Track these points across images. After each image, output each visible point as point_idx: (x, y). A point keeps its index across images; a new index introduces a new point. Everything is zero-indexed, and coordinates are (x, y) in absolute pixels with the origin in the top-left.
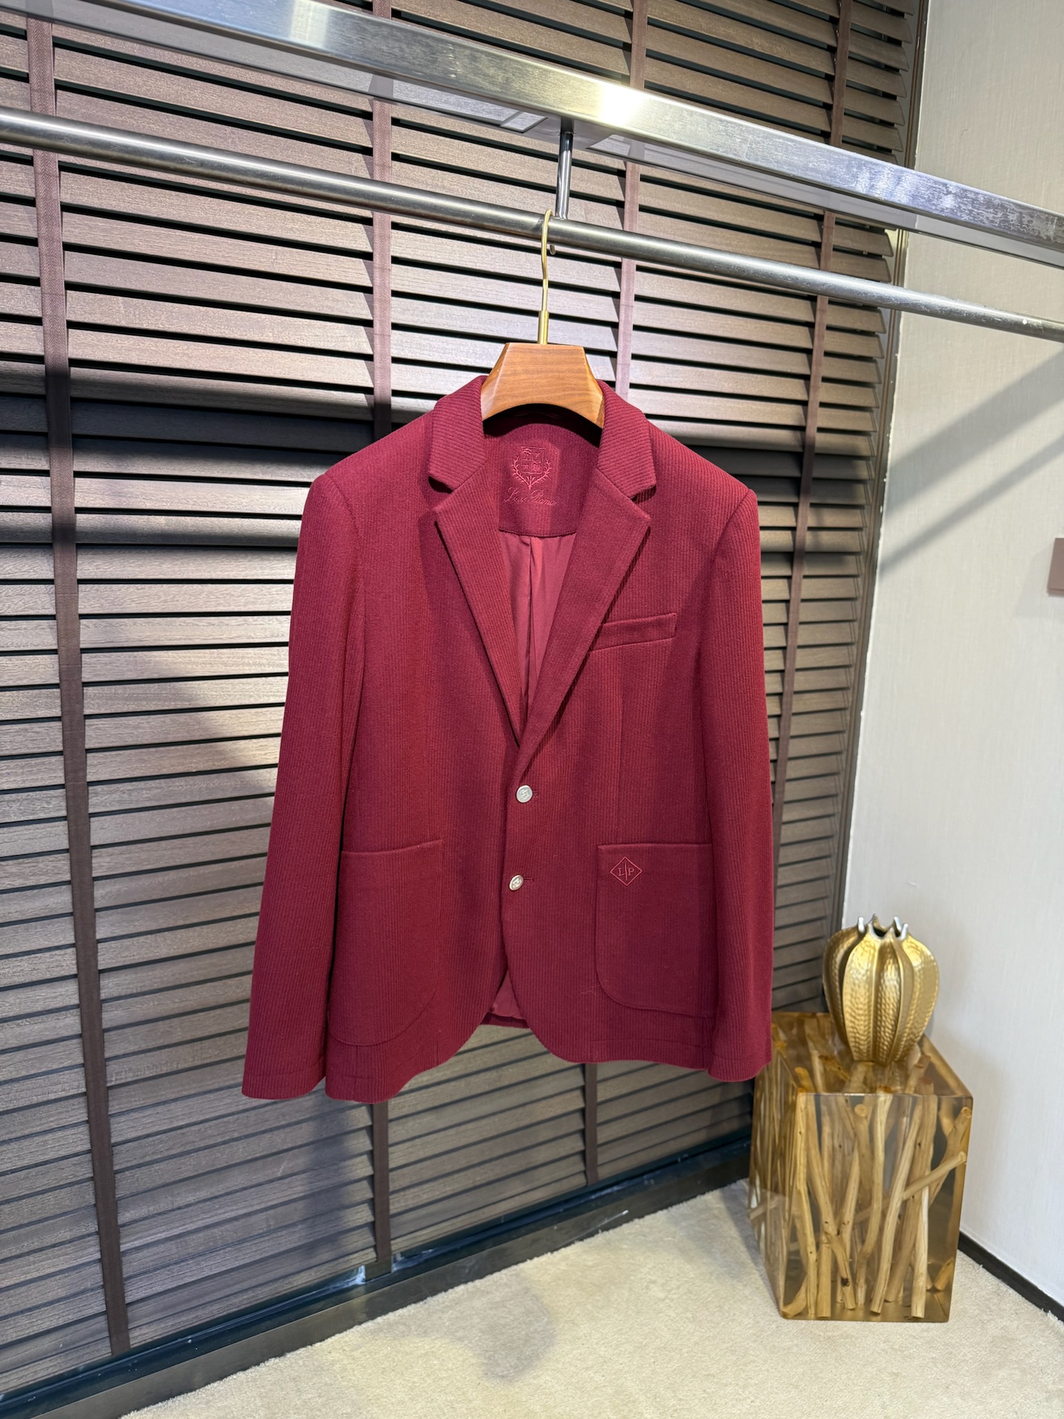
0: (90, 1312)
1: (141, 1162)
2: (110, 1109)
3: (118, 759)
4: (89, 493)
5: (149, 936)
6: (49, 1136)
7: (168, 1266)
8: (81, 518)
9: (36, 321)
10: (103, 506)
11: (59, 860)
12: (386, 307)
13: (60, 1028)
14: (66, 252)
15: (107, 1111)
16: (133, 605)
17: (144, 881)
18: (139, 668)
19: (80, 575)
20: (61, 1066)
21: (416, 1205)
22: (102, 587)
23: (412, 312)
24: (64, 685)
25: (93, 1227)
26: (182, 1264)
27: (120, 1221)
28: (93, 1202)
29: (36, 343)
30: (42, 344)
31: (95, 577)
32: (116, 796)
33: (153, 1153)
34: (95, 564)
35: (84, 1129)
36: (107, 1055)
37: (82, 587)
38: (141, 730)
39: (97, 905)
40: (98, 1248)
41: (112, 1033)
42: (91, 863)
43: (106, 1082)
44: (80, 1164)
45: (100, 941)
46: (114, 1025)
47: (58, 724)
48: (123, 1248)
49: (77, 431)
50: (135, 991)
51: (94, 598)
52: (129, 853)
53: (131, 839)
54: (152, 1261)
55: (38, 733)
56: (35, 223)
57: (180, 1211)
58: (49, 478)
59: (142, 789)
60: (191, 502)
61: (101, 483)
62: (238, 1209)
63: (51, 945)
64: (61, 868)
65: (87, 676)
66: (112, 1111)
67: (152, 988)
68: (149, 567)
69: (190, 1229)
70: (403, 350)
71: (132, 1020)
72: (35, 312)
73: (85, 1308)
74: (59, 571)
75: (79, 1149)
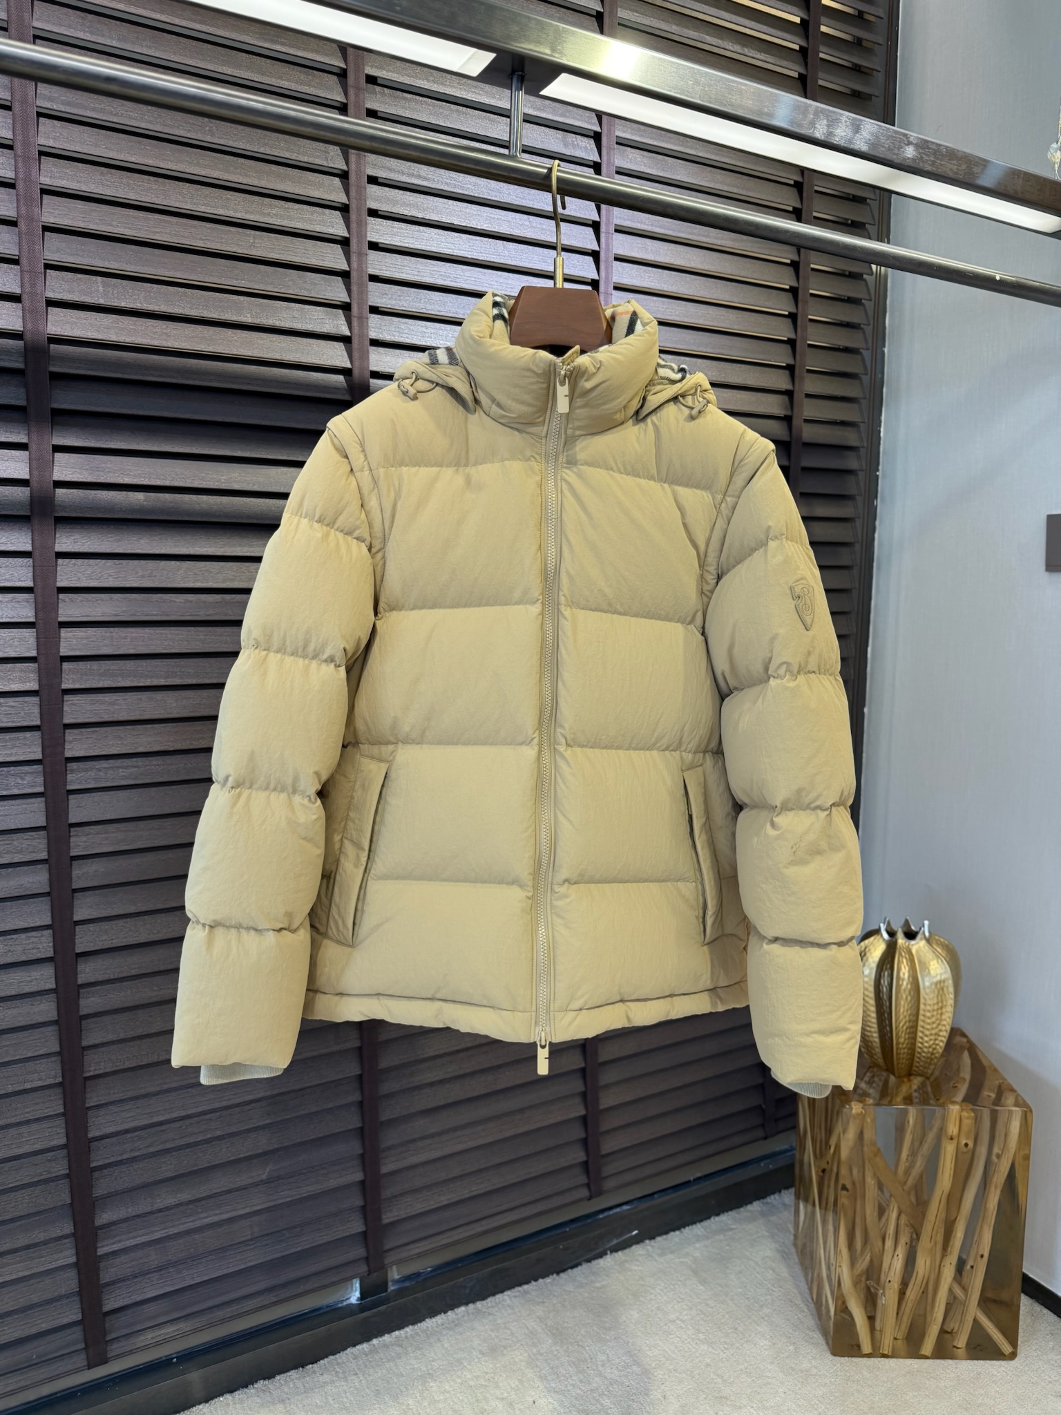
0: (65, 1321)
1: (120, 1158)
2: (87, 1101)
3: (94, 736)
4: (67, 468)
5: (129, 920)
6: (24, 1129)
7: (147, 1274)
8: (60, 492)
9: (15, 298)
10: (81, 480)
11: (34, 839)
12: (363, 292)
13: (35, 1013)
14: (46, 233)
15: (85, 1103)
16: (110, 579)
17: (121, 862)
18: (115, 644)
19: (59, 547)
20: (36, 1054)
21: (409, 1215)
22: (80, 561)
23: (390, 296)
24: (42, 659)
25: (68, 1228)
26: (163, 1272)
27: (98, 1222)
28: (69, 1201)
29: (15, 319)
30: (21, 320)
31: (73, 550)
32: (92, 774)
33: (131, 1151)
34: (73, 538)
35: (61, 1122)
36: (85, 1043)
37: (60, 561)
38: (116, 707)
39: (75, 886)
40: (73, 1251)
41: (89, 1021)
42: (70, 842)
43: (83, 1072)
44: (55, 1160)
45: (77, 923)
46: (90, 1012)
47: (35, 700)
48: (100, 1252)
49: (55, 406)
50: (112, 977)
51: (71, 572)
52: (106, 833)
53: (108, 817)
54: (130, 1267)
55: (12, 707)
56: (15, 205)
57: (160, 1214)
58: (27, 453)
59: (118, 767)
60: (169, 478)
61: (79, 458)
62: (220, 1214)
63: (26, 925)
64: (37, 847)
65: (64, 651)
66: (90, 1103)
67: (129, 974)
68: (126, 542)
69: (171, 1233)
70: (381, 333)
71: (108, 1008)
72: (15, 289)
73: (60, 1316)
74: (37, 545)
75: (55, 1143)
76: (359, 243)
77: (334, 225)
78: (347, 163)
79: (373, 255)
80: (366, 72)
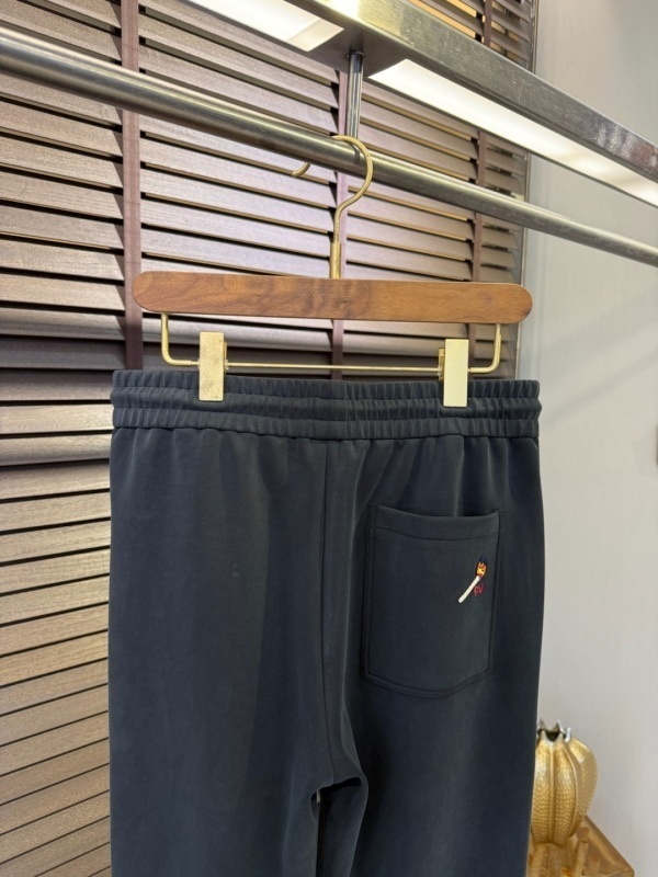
76: (132, 193)
77: (107, 174)
78: (121, 118)
79: (145, 204)
80: (140, 34)
